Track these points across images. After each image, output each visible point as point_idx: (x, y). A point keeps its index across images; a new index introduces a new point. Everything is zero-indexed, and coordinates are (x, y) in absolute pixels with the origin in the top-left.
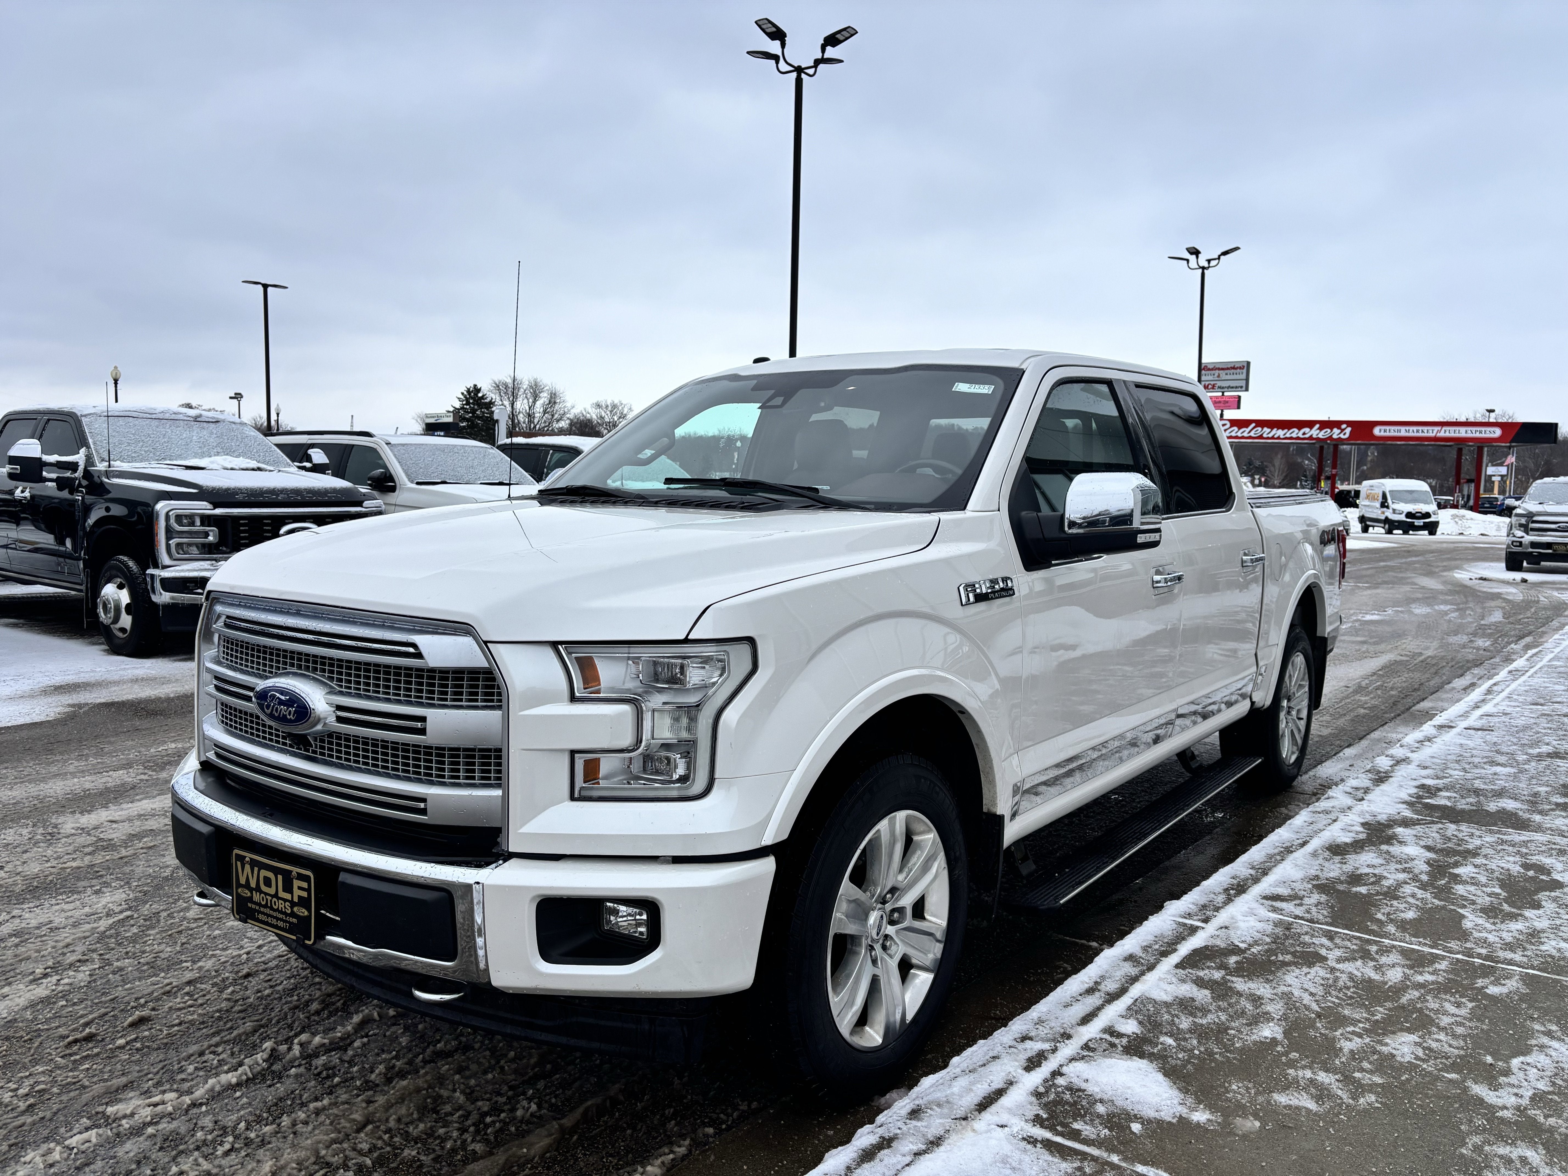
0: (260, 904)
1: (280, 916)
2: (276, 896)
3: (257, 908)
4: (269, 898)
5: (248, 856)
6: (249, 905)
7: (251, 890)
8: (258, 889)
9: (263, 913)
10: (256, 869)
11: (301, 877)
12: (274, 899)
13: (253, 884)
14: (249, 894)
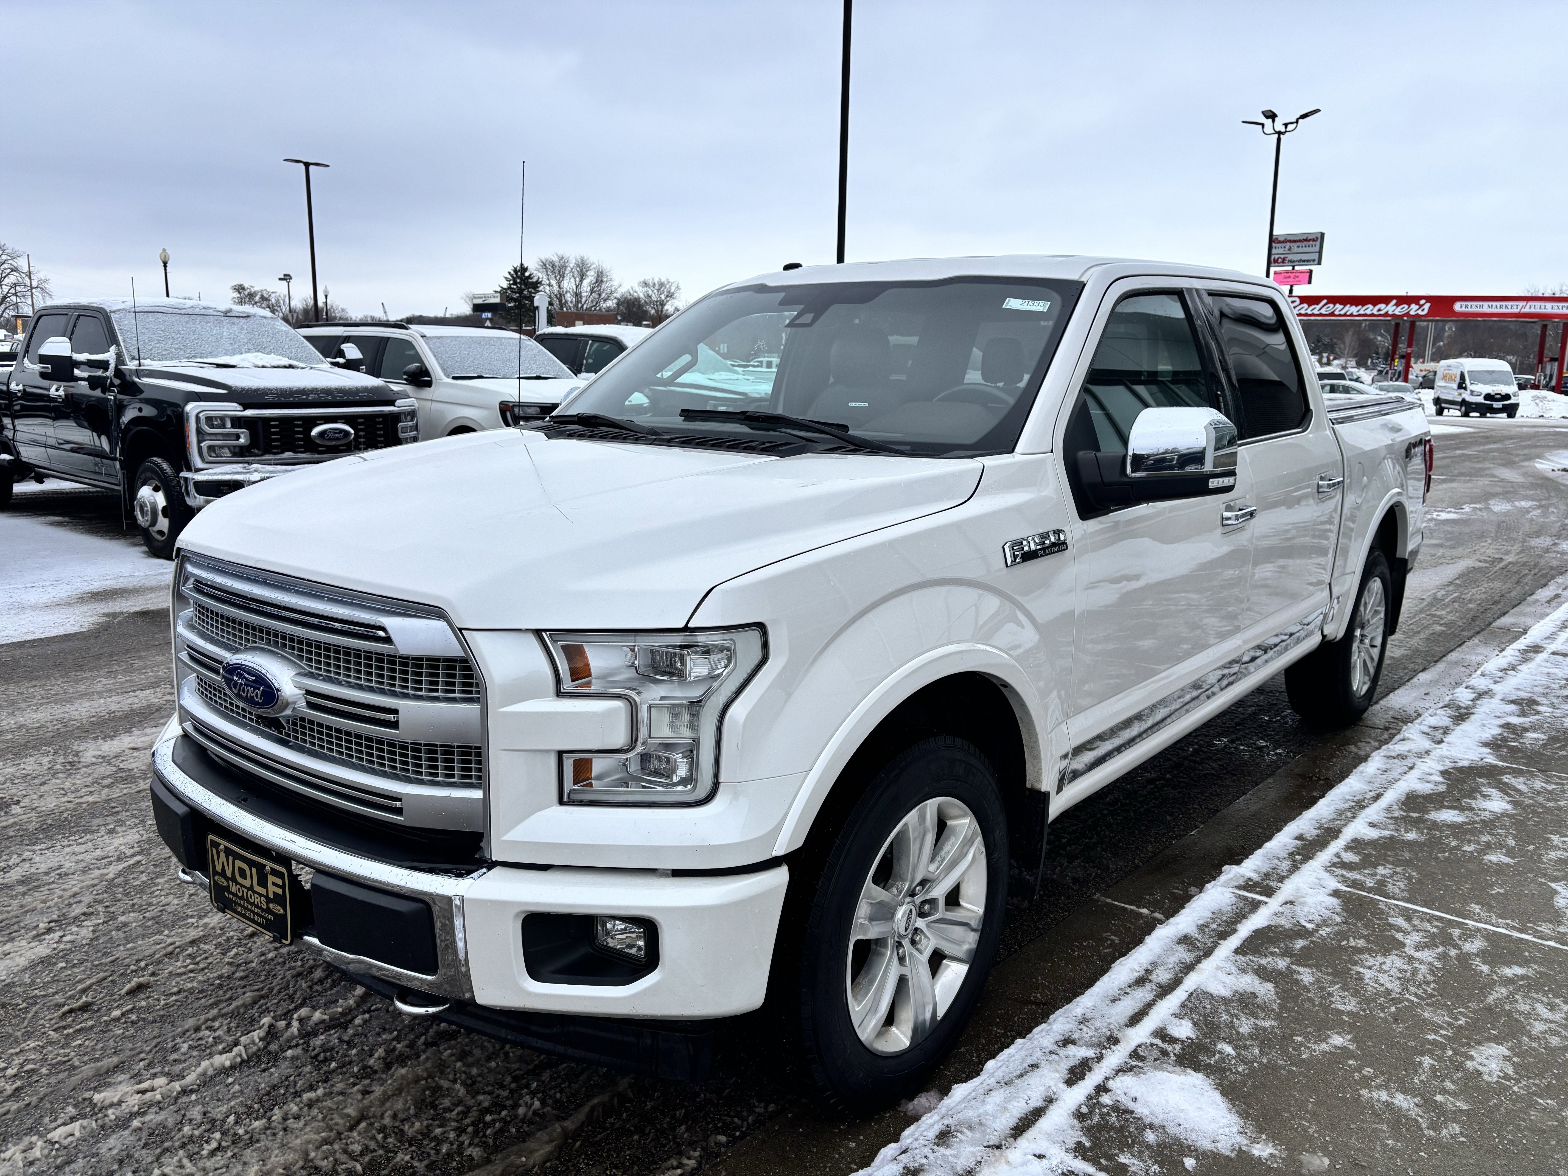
0: (236, 895)
1: (256, 910)
2: (251, 888)
3: (234, 898)
4: (245, 890)
5: (224, 843)
6: (227, 894)
7: (227, 879)
8: (234, 879)
9: (240, 905)
10: (231, 858)
11: (274, 872)
12: (250, 892)
13: (229, 873)
14: (225, 884)
